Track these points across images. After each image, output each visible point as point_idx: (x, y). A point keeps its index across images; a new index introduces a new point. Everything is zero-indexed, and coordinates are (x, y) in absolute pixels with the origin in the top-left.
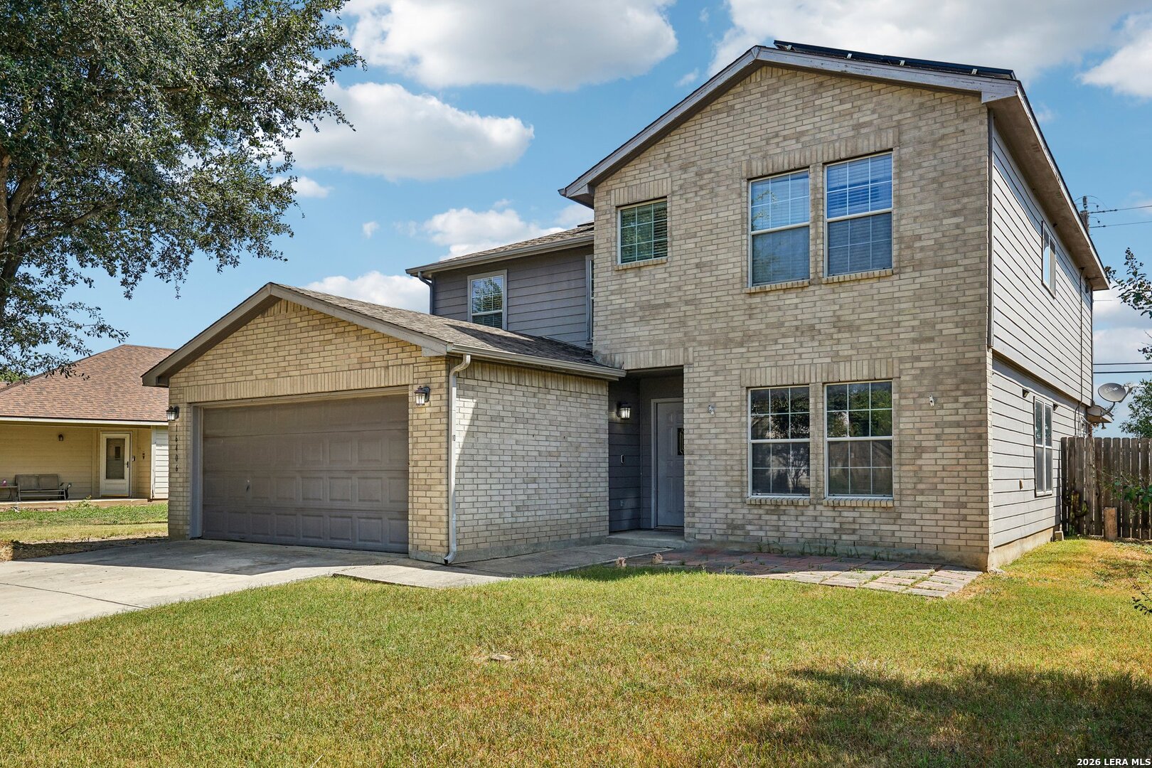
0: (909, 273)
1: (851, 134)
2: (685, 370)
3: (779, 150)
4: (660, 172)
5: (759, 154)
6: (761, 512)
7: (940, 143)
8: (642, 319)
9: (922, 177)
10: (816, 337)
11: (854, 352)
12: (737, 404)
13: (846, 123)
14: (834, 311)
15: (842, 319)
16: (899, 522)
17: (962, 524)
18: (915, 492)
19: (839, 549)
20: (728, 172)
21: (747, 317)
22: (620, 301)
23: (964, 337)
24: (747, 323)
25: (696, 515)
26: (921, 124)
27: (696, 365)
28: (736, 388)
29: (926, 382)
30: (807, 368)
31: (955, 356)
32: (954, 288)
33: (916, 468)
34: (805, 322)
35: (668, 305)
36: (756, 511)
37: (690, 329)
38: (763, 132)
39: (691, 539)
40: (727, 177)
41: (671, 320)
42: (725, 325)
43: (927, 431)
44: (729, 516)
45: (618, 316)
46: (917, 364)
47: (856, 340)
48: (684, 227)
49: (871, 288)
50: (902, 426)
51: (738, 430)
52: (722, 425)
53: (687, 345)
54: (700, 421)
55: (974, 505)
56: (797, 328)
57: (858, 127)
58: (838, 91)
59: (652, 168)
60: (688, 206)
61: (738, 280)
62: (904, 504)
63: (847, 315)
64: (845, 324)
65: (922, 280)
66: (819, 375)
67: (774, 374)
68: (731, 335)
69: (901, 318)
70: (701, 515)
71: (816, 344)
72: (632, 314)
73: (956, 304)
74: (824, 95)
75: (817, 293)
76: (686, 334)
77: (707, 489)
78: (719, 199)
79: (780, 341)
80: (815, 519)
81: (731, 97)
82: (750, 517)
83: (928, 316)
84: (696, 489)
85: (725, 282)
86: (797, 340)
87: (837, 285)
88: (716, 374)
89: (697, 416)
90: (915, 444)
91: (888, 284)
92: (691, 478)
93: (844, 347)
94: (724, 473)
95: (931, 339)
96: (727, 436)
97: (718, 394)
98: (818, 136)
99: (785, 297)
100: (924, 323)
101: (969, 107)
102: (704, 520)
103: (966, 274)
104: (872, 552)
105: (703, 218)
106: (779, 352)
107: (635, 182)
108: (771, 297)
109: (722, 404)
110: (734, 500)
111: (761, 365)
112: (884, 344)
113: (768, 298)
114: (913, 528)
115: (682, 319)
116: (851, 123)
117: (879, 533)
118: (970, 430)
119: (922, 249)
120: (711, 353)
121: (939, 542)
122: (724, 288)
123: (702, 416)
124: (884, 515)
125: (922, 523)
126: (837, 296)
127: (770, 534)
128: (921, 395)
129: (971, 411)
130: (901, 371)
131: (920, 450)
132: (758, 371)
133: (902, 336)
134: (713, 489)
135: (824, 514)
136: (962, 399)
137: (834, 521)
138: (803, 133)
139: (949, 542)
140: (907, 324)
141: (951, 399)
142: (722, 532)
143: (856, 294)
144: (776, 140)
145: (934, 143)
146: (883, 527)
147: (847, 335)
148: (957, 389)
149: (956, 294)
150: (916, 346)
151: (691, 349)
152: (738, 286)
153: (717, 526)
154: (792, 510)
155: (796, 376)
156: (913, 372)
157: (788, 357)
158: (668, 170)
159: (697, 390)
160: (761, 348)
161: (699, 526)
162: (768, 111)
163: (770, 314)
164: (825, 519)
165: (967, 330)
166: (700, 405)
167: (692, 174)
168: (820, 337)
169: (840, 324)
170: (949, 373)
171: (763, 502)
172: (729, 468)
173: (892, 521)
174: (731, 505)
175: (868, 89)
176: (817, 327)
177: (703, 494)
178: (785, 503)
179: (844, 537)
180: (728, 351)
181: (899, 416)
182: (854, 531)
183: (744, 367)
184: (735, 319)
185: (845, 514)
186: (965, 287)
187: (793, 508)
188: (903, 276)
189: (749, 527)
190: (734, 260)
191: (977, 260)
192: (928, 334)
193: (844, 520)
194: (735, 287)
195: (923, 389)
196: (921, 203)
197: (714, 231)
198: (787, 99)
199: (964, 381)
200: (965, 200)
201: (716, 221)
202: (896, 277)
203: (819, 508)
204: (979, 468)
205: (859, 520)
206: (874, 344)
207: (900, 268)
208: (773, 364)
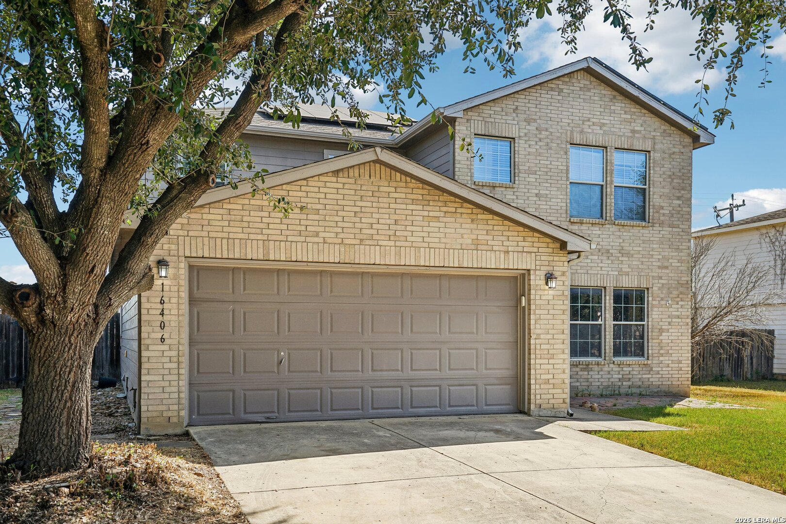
0: (657, 228)
1: (630, 135)
3: (590, 131)
4: (511, 118)
5: (578, 129)
6: (578, 369)
7: (673, 156)
9: (664, 173)
10: (610, 258)
11: (630, 270)
13: (627, 127)
14: (620, 243)
15: (624, 248)
16: (651, 373)
17: (680, 372)
18: (659, 355)
19: (622, 391)
20: (559, 135)
23: (681, 268)
26: (664, 141)
29: (664, 292)
30: (605, 276)
31: (677, 278)
32: (677, 240)
33: (659, 341)
34: (604, 247)
36: (574, 370)
38: (580, 115)
40: (558, 138)
43: (665, 320)
46: (661, 281)
47: (631, 263)
48: (528, 164)
49: (639, 232)
50: (653, 316)
55: (684, 362)
56: (599, 250)
57: (633, 131)
58: (623, 105)
59: (504, 114)
60: (530, 150)
61: (564, 212)
62: (654, 362)
63: (627, 247)
64: (625, 252)
65: (663, 232)
66: (612, 282)
67: (586, 278)
69: (653, 253)
71: (610, 262)
73: (678, 249)
74: (616, 104)
75: (611, 230)
78: (552, 152)
79: (589, 257)
80: (609, 373)
81: (561, 83)
83: (666, 254)
85: (556, 211)
86: (600, 258)
87: (622, 227)
90: (659, 327)
91: (647, 232)
93: (625, 266)
95: (667, 268)
98: (613, 129)
99: (592, 228)
100: (664, 257)
101: (685, 140)
104: (638, 391)
105: (542, 162)
106: (589, 264)
107: (490, 120)
108: (585, 227)
111: (578, 271)
112: (645, 267)
113: (582, 228)
114: (658, 376)
116: (630, 128)
117: (642, 380)
118: (684, 320)
119: (664, 215)
121: (670, 383)
122: (554, 215)
124: (644, 369)
125: (662, 373)
126: (622, 234)
127: (583, 384)
128: (662, 299)
129: (684, 310)
130: (652, 284)
131: (661, 331)
132: (576, 275)
133: (654, 264)
135: (614, 369)
136: (681, 303)
137: (619, 374)
138: (604, 124)
139: (674, 383)
140: (656, 257)
141: (675, 303)
143: (631, 234)
144: (588, 123)
145: (670, 155)
146: (644, 376)
147: (626, 259)
148: (678, 297)
149: (678, 244)
150: (660, 271)
152: (564, 215)
154: (596, 368)
155: (599, 281)
156: (659, 285)
157: (594, 269)
158: (516, 119)
162: (584, 102)
164: (614, 373)
167: (534, 128)
168: (612, 258)
169: (623, 252)
170: (675, 288)
171: (581, 363)
173: (648, 372)
175: (639, 110)
176: (611, 251)
178: (593, 363)
179: (624, 383)
181: (652, 310)
182: (629, 379)
185: (625, 369)
186: (682, 240)
187: (596, 366)
188: (654, 228)
190: (561, 197)
192: (666, 264)
193: (624, 373)
194: (562, 216)
195: (663, 296)
196: (663, 188)
197: (549, 174)
198: (596, 98)
199: (681, 293)
200: (683, 192)
201: (550, 166)
202: (651, 228)
203: (612, 365)
204: (687, 341)
205: (632, 373)
206: (640, 267)
207: (653, 223)
208: (585, 272)
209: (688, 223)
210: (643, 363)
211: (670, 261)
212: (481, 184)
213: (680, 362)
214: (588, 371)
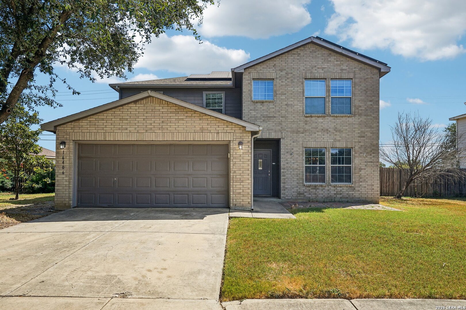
0: (357, 117)
1: (340, 71)
2: (282, 140)
3: (316, 72)
4: (271, 70)
5: (309, 72)
6: (310, 188)
7: (367, 80)
8: (264, 121)
9: (361, 89)
10: (329, 133)
11: (341, 139)
12: (301, 153)
13: (338, 68)
14: (335, 125)
15: (337, 128)
16: (354, 191)
17: (373, 191)
18: (359, 182)
19: (336, 200)
20: (298, 75)
21: (305, 124)
22: (254, 113)
23: (373, 137)
24: (304, 126)
25: (286, 190)
26: (361, 73)
27: (286, 138)
28: (301, 147)
29: (362, 149)
30: (326, 142)
31: (371, 142)
32: (370, 123)
33: (360, 175)
34: (325, 128)
35: (275, 117)
36: (308, 188)
37: (283, 126)
38: (310, 64)
39: (283, 199)
40: (297, 77)
41: (276, 122)
42: (296, 126)
43: (363, 164)
44: (298, 190)
45: (254, 119)
46: (360, 144)
47: (341, 135)
48: (281, 91)
49: (346, 119)
50: (355, 162)
51: (301, 162)
52: (296, 160)
53: (282, 131)
54: (287, 158)
55: (376, 185)
56: (322, 130)
57: (342, 70)
58: (336, 57)
59: (268, 68)
60: (283, 84)
61: (302, 112)
62: (356, 185)
64: (338, 130)
65: (361, 119)
66: (330, 145)
67: (314, 143)
68: (299, 130)
69: (355, 130)
70: (287, 190)
71: (329, 135)
72: (260, 119)
73: (371, 127)
74: (331, 57)
75: (329, 119)
76: (281, 128)
77: (290, 181)
78: (294, 83)
79: (316, 133)
80: (328, 190)
81: (299, 50)
82: (306, 190)
83: (363, 130)
84: (286, 181)
85: (297, 112)
86: (322, 133)
87: (335, 118)
88: (294, 142)
89: (286, 156)
90: (359, 167)
91: (351, 119)
92: (283, 177)
93: (338, 137)
94: (296, 176)
95: (364, 137)
96: (297, 163)
97: (294, 149)
98: (329, 70)
99: (318, 119)
100: (362, 132)
101: (374, 71)
102: (289, 192)
103: (373, 119)
104: (346, 200)
105: (289, 89)
106: (316, 137)
107: (261, 72)
108: (313, 119)
109: (296, 153)
110: (300, 185)
111: (310, 140)
112: (350, 137)
113: (312, 119)
114: (359, 192)
115: (280, 122)
116: (340, 68)
117: (349, 194)
118: (375, 164)
119: (361, 110)
120: (292, 135)
121: (366, 196)
122: (296, 114)
123: (288, 156)
124: (350, 189)
125: (361, 191)
126: (335, 121)
127: (313, 196)
128: (361, 153)
129: (375, 158)
130: (355, 146)
131: (360, 169)
132: (309, 142)
133: (355, 135)
134: (292, 181)
135: (331, 189)
136: (373, 155)
137: (334, 191)
138: (324, 68)
139: (368, 196)
140: (357, 131)
141: (370, 155)
142: (295, 196)
143: (341, 121)
144: (315, 68)
145: (365, 80)
146: (350, 192)
147: (339, 133)
148: (371, 152)
149: (371, 124)
150: (360, 138)
151: (284, 133)
152: (302, 114)
153: (293, 194)
154: (321, 188)
155: (322, 145)
156: (359, 146)
157: (319, 139)
158: (275, 70)
159: (286, 147)
160: (310, 135)
161: (287, 194)
162: (312, 58)
163: (313, 124)
164: (331, 190)
165: (374, 135)
166: (287, 152)
167: (284, 73)
168: (330, 133)
169: (336, 130)
170: (369, 147)
171: (311, 185)
172: (298, 174)
173: (352, 190)
174: (299, 187)
175: (345, 59)
176: (329, 130)
177: (288, 183)
178: (319, 185)
179: (338, 196)
180: (298, 135)
181: (355, 159)
182: (341, 194)
183: (304, 140)
184: (300, 124)
185: (338, 189)
186: (373, 122)
187: (321, 187)
188: (356, 117)
189: (305, 194)
190: (300, 105)
191: (377, 115)
192: (363, 135)
193: (338, 190)
194: (301, 114)
195: (361, 151)
196: (361, 96)
197: (293, 94)
198: (319, 56)
199: (373, 150)
200: (373, 98)
201: (293, 91)
202: (354, 117)
203: (330, 187)
204: (377, 175)
205: (342, 191)
206: (347, 137)
207: (355, 115)
208: (314, 140)
209: (377, 113)
210: (349, 185)
211: (366, 133)
212: (255, 101)
213: (373, 185)
214: (316, 190)
